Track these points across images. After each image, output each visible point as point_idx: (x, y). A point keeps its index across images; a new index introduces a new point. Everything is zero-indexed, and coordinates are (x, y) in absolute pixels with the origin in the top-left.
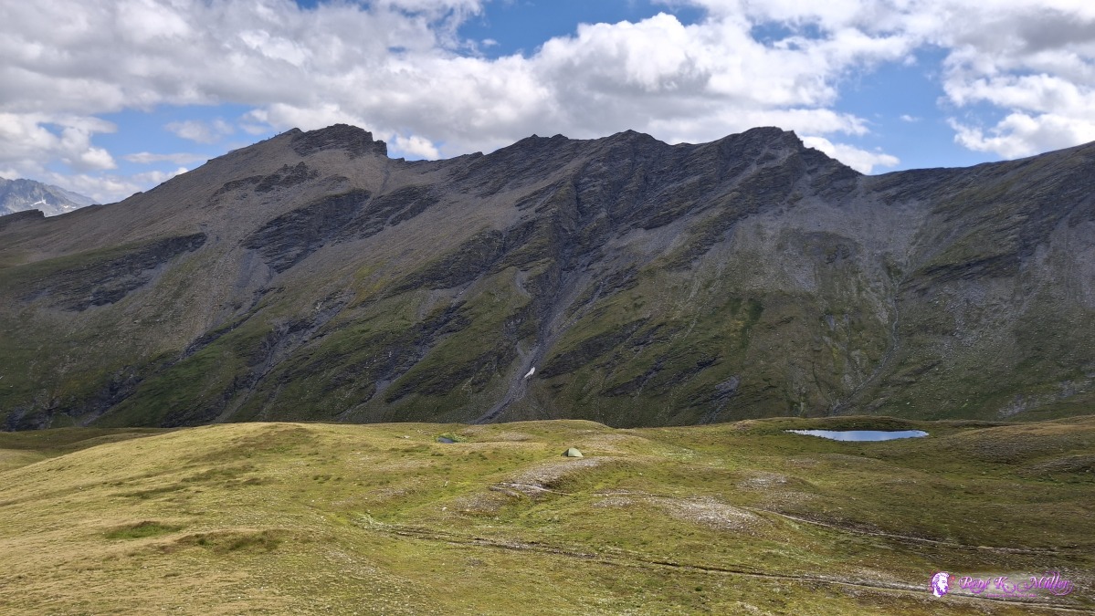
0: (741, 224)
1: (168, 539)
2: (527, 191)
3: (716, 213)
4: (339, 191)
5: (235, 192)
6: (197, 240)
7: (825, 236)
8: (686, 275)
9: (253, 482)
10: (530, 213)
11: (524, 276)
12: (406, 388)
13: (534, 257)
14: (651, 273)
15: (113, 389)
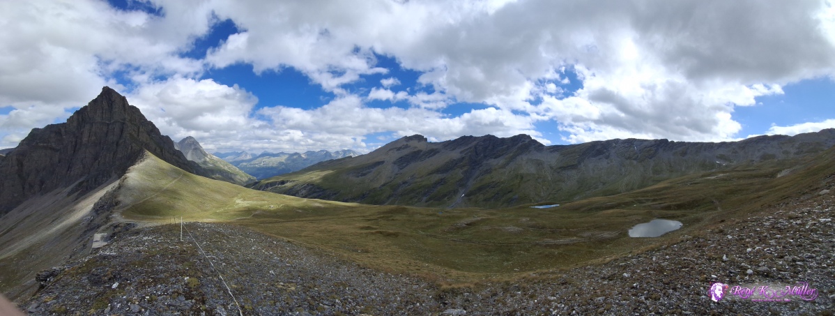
0: (518, 157)
1: (373, 231)
2: (462, 149)
3: (511, 154)
4: (416, 150)
5: (392, 151)
6: (383, 162)
7: (537, 160)
8: (504, 170)
9: (393, 220)
10: (463, 155)
11: (461, 171)
12: (430, 199)
13: (464, 166)
14: (495, 170)
15: (364, 195)
